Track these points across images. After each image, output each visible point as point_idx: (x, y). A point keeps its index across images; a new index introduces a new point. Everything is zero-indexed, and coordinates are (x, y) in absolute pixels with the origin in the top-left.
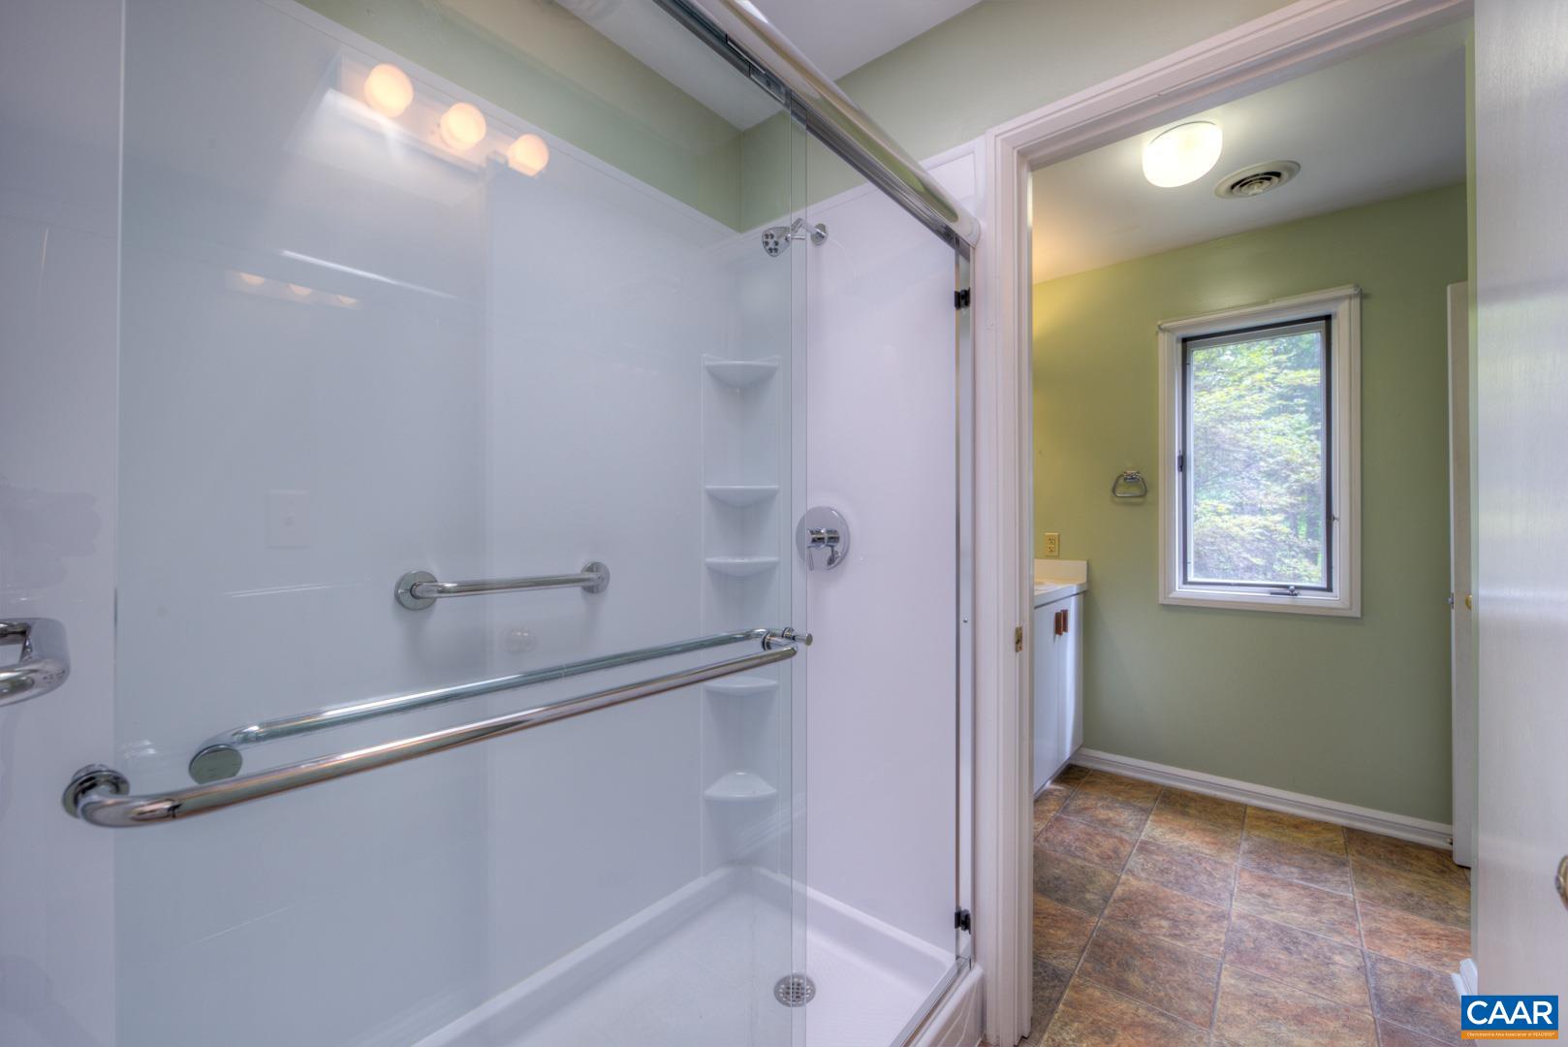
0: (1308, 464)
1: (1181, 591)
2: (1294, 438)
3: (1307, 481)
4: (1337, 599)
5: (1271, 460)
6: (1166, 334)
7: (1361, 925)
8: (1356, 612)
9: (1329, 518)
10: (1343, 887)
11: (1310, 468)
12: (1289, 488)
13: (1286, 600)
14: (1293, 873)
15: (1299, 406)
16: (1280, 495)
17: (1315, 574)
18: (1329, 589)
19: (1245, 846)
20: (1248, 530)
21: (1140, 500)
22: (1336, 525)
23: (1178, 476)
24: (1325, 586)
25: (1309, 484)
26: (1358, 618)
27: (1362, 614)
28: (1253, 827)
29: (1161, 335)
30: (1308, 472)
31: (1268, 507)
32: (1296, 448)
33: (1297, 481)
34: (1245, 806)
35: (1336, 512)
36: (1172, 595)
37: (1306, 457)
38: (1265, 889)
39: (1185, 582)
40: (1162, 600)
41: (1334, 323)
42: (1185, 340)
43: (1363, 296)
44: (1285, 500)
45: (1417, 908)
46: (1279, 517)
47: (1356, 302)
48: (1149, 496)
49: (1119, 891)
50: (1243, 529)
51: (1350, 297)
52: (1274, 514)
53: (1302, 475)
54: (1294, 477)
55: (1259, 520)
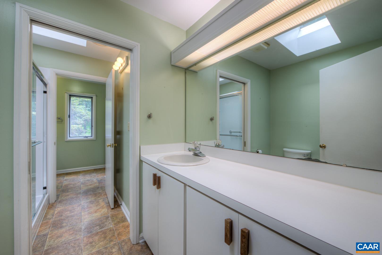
0: (86, 115)
1: (69, 139)
2: (83, 110)
3: (86, 118)
4: (93, 138)
5: (79, 114)
6: (67, 94)
7: (96, 176)
8: (95, 139)
9: (92, 126)
10: (94, 174)
11: (86, 116)
12: (83, 120)
13: (86, 138)
14: (88, 175)
15: (84, 104)
16: (81, 121)
17: (90, 135)
18: (92, 136)
19: (81, 175)
20: (75, 128)
21: (61, 122)
22: (93, 127)
23: (68, 119)
24: (91, 136)
25: (86, 119)
26: (95, 140)
27: (96, 139)
28: (81, 173)
29: (66, 94)
30: (86, 117)
31: (79, 123)
32: (84, 112)
33: (84, 118)
34: (80, 171)
35: (93, 125)
36: (68, 139)
37: (86, 114)
38: (85, 178)
39: (70, 137)
40: (65, 140)
41: (93, 98)
42: (70, 95)
43: (96, 96)
44: (82, 122)
45: (102, 173)
46: (81, 125)
47: (96, 97)
48: (63, 122)
49: (63, 185)
50: (74, 128)
51: (95, 96)
52: (80, 125)
53: (85, 117)
54: (83, 118)
55: (77, 126)
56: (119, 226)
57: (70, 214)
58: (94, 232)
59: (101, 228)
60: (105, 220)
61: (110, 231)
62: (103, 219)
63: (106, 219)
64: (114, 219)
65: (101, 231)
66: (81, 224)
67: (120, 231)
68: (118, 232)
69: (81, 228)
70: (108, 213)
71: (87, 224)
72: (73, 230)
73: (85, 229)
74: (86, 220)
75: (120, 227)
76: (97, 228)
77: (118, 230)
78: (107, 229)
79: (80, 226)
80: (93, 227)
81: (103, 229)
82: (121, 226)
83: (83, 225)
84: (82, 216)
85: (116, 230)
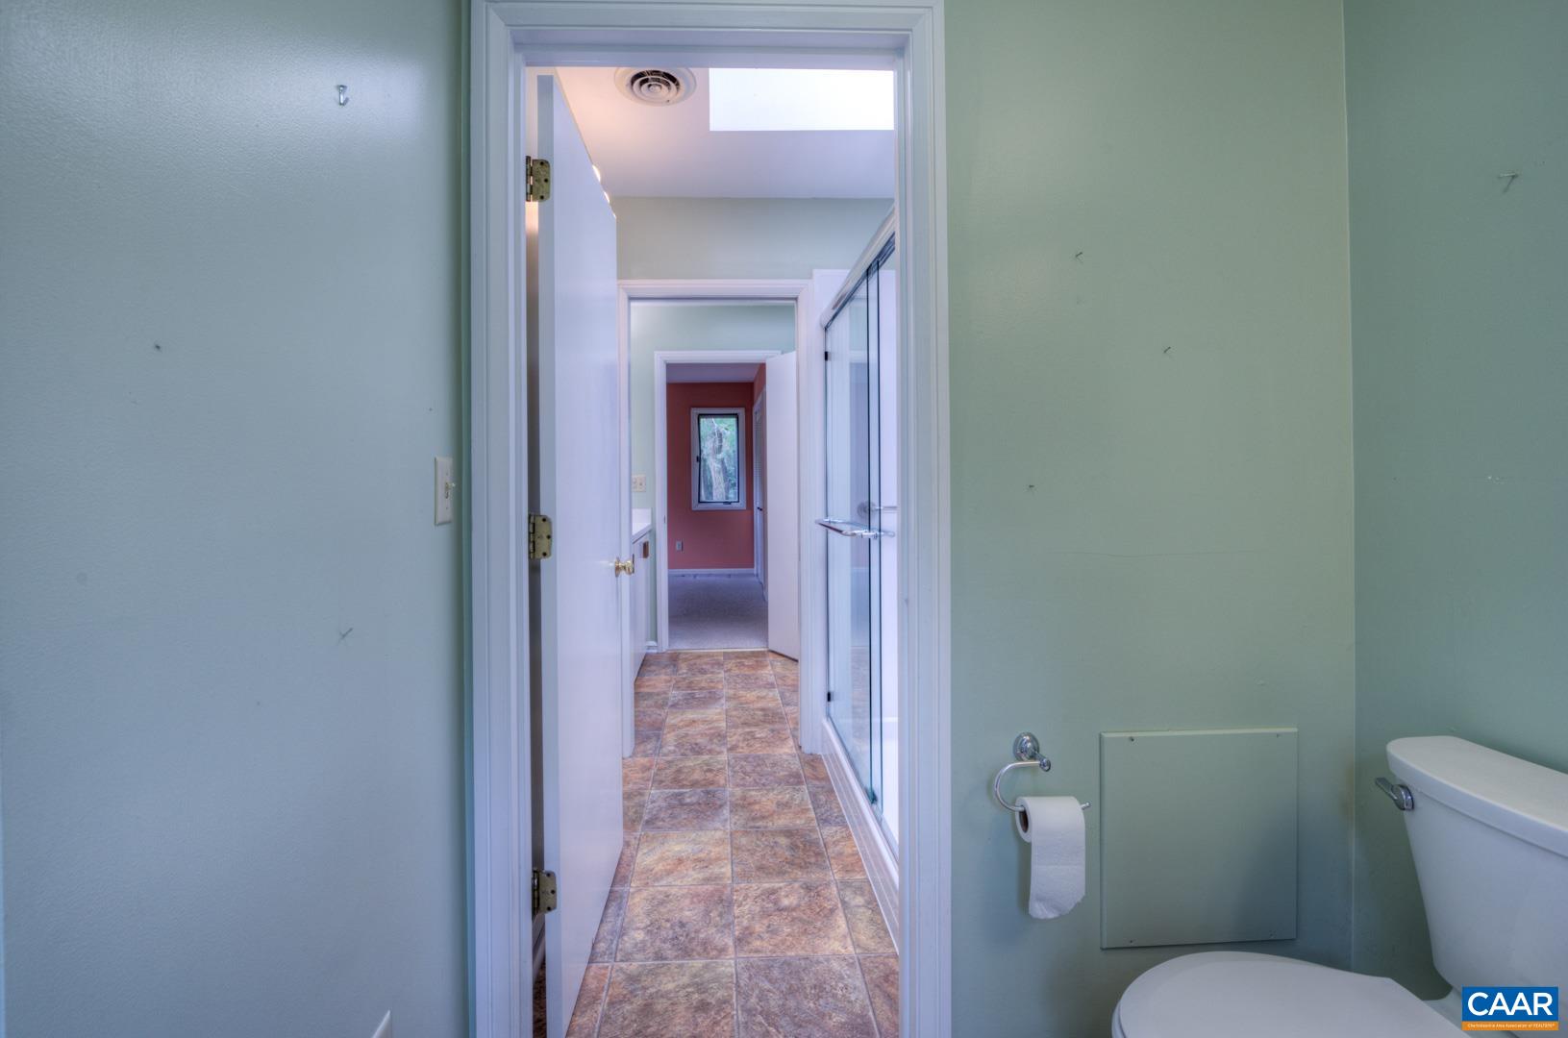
56: (635, 787)
57: (777, 885)
58: (699, 790)
59: (681, 794)
60: (662, 815)
61: (662, 782)
62: (664, 821)
63: (656, 818)
64: (636, 812)
65: (683, 786)
66: (733, 826)
67: (640, 775)
68: (645, 775)
69: (731, 811)
70: (640, 840)
71: (713, 821)
72: (753, 814)
73: (721, 806)
74: (718, 834)
75: (635, 783)
76: (689, 797)
77: (643, 778)
78: (667, 787)
79: (734, 820)
80: (700, 804)
81: (676, 791)
82: (630, 786)
83: (726, 820)
84: (730, 856)
85: (648, 780)
